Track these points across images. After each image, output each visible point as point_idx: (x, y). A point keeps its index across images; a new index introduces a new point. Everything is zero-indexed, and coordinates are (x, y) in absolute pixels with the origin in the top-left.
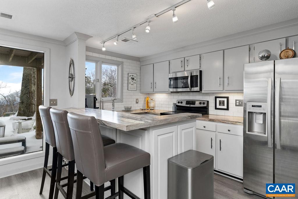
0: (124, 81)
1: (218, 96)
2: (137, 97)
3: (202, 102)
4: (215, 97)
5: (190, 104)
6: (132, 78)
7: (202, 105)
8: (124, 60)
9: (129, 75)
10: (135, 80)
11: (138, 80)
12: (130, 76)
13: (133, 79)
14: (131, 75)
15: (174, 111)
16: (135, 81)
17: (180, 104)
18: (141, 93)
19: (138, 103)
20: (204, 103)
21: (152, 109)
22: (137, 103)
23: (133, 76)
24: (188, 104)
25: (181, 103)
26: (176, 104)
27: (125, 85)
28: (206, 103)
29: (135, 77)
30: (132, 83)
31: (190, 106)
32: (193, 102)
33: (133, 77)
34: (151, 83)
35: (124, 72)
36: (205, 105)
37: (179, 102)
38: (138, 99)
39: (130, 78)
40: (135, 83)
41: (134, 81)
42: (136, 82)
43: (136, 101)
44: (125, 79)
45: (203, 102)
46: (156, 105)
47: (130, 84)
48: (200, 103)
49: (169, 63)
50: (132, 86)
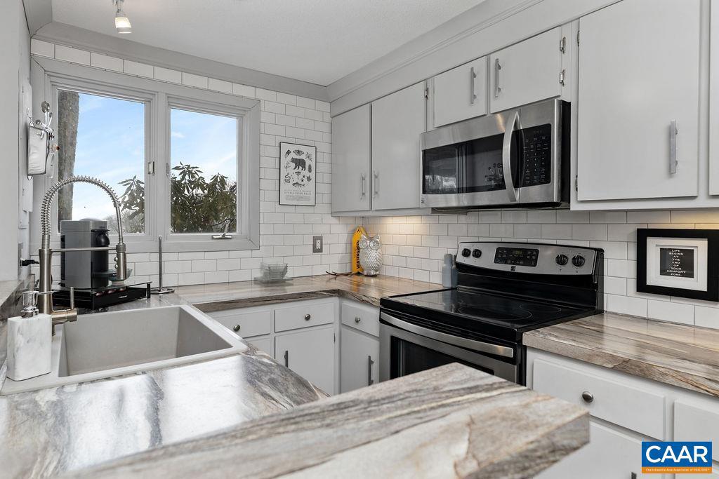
0: (262, 170)
1: (651, 227)
2: (319, 231)
3: (571, 254)
4: (639, 231)
5: (516, 261)
6: (294, 160)
7: (569, 270)
8: (261, 94)
9: (285, 148)
10: (310, 166)
11: (324, 168)
12: (288, 152)
13: (300, 163)
14: (293, 148)
15: (448, 285)
16: (310, 170)
17: (470, 261)
18: (335, 214)
19: (320, 251)
20: (578, 262)
21: (372, 273)
22: (317, 250)
23: (299, 152)
24: (505, 261)
25: (477, 254)
26: (455, 257)
27: (268, 185)
28: (590, 258)
29: (309, 157)
30: (296, 179)
31: (513, 269)
32: (528, 254)
33: (298, 157)
34: (363, 179)
35: (264, 139)
36: (586, 270)
37: (466, 253)
38: (321, 238)
39: (286, 160)
40: (309, 179)
41: (306, 172)
42: (312, 175)
43: (314, 246)
44: (269, 163)
45: (576, 253)
46: (387, 260)
47: (287, 181)
48: (561, 260)
49: (427, 90)
50: (297, 188)
